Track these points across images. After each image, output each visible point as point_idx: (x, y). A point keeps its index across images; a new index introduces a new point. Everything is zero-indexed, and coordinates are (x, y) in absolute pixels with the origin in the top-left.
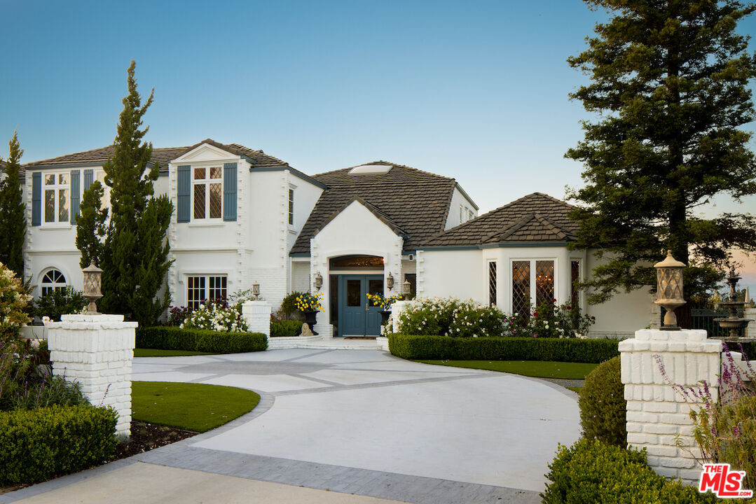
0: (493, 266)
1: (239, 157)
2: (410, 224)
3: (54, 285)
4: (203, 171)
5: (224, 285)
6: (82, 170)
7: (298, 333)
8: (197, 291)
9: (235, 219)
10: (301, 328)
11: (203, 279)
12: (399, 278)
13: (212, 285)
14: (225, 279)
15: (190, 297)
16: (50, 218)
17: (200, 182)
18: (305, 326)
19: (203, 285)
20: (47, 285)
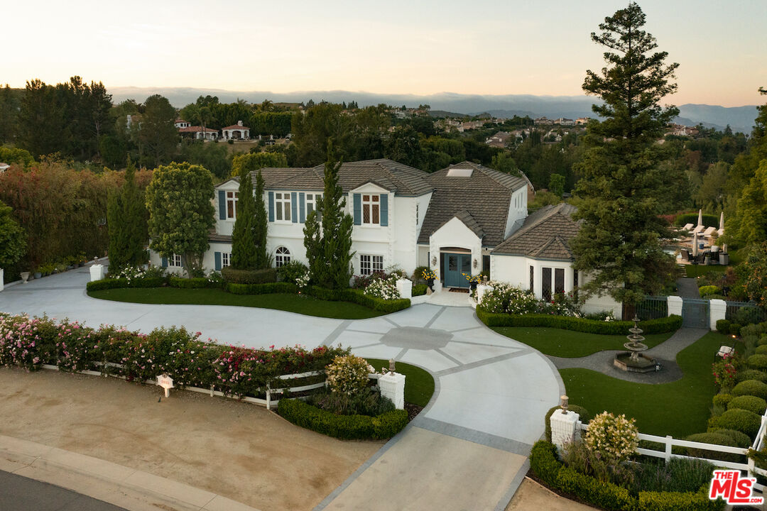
0: (532, 268)
1: (389, 192)
2: (486, 224)
3: (283, 255)
4: (368, 197)
5: (381, 261)
6: (298, 193)
7: (425, 293)
8: (365, 263)
9: (387, 226)
10: (426, 290)
11: (369, 257)
12: (480, 262)
13: (374, 260)
14: (381, 258)
15: (362, 266)
16: (279, 217)
17: (366, 203)
18: (429, 289)
19: (369, 260)
20: (279, 255)
